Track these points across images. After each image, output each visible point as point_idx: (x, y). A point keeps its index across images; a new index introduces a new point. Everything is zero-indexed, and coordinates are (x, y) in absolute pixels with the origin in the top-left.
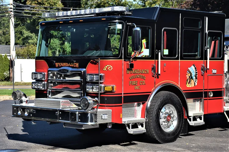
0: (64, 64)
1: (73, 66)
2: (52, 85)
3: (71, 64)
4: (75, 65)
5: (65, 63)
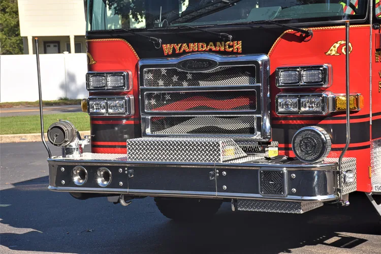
0: (192, 45)
1: (222, 49)
2: (153, 102)
3: (215, 46)
4: (230, 47)
5: (194, 43)
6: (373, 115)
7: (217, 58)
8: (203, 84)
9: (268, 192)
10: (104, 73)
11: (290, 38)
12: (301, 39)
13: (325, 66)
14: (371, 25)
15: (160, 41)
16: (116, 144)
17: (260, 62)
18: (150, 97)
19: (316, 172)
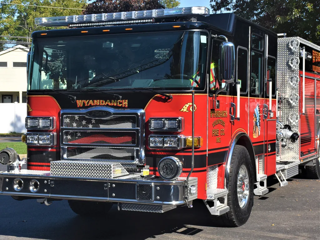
0: (95, 101)
1: (115, 104)
2: (69, 137)
3: (111, 102)
4: (120, 103)
5: (97, 100)
6: (209, 150)
7: (112, 110)
8: (102, 126)
9: (142, 198)
10: (37, 118)
11: (158, 99)
12: (165, 101)
13: (180, 118)
14: (208, 94)
15: (75, 98)
16: (44, 164)
17: (139, 114)
18: (67, 134)
19: (172, 186)
